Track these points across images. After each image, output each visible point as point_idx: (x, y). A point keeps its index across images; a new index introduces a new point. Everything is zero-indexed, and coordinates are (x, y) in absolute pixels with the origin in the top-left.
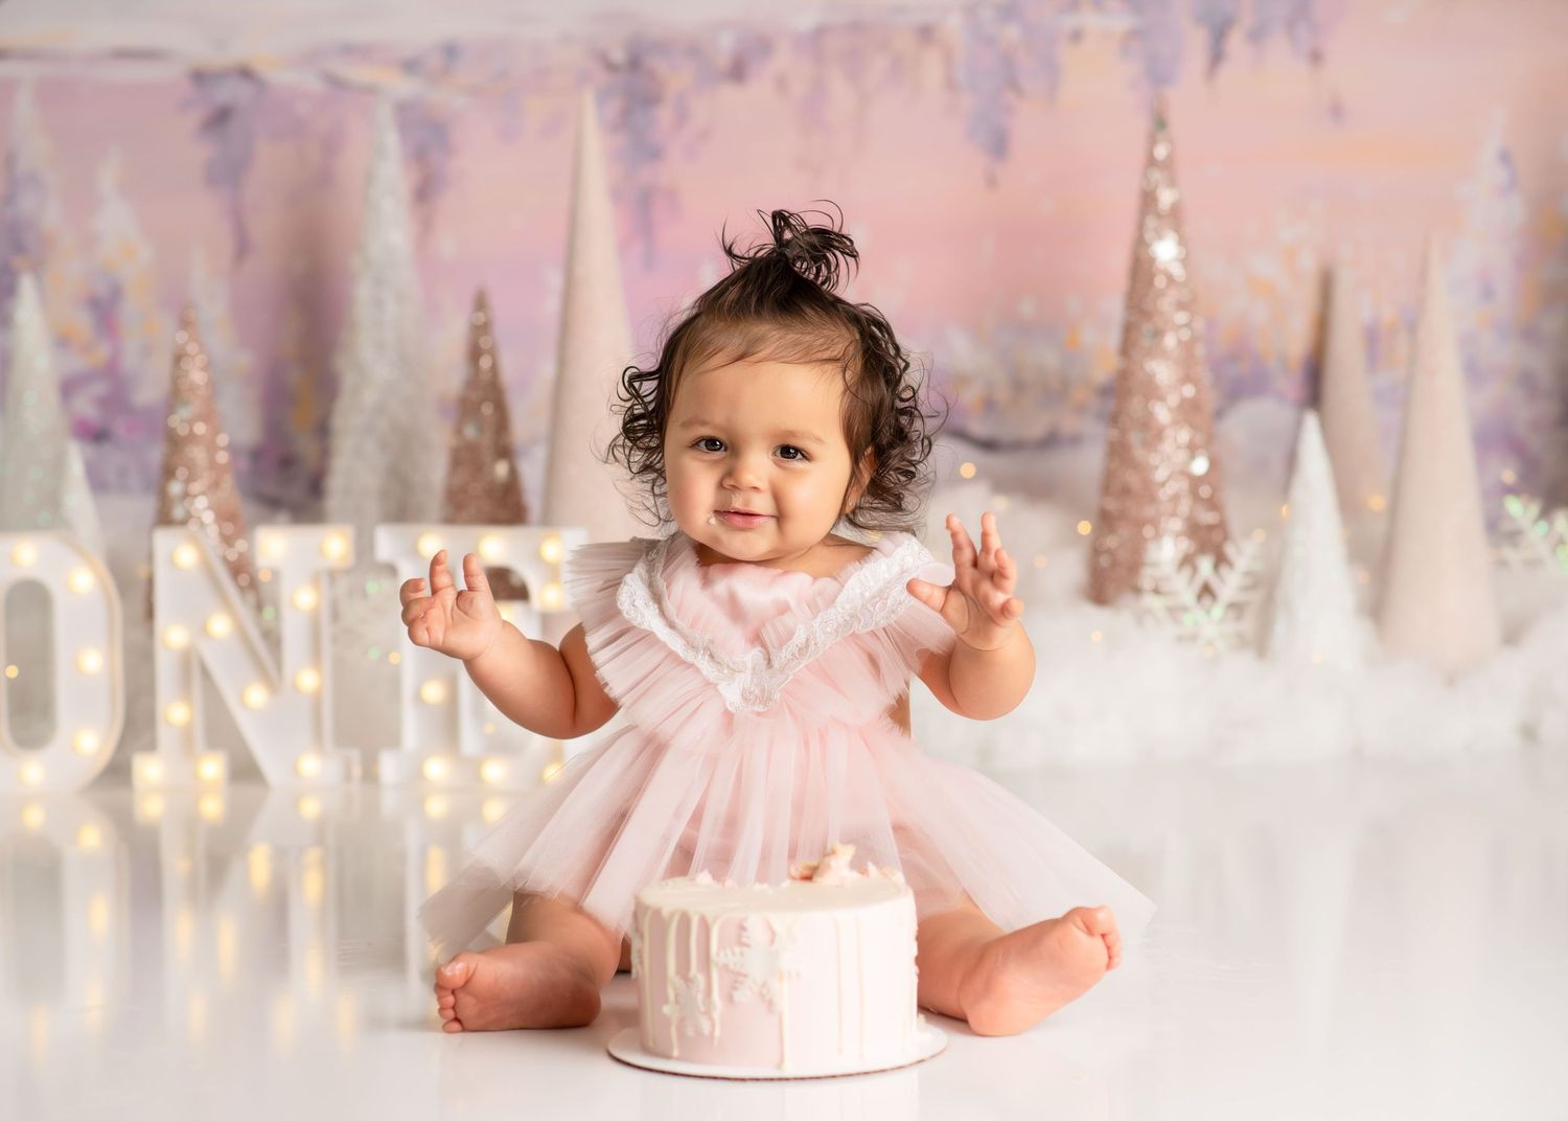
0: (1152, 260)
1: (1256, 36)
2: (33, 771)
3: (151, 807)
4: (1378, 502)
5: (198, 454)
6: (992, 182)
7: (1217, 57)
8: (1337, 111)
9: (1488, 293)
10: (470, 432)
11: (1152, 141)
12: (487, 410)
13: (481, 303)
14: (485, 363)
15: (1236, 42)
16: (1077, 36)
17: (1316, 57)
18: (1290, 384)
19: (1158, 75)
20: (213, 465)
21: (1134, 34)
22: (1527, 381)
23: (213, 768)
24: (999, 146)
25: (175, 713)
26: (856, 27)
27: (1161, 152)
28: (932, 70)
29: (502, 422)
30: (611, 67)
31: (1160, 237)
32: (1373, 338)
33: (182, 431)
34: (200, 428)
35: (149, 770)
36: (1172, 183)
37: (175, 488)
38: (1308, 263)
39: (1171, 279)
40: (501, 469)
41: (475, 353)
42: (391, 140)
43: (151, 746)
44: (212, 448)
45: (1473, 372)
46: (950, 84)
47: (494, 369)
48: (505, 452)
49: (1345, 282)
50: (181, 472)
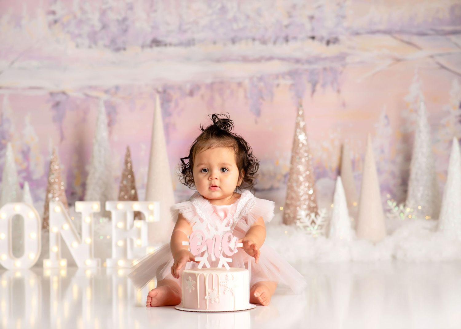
0: (299, 140)
1: (323, 86)
2: (18, 263)
3: (47, 273)
4: (355, 204)
5: (56, 187)
6: (256, 122)
7: (314, 91)
8: (344, 105)
9: (382, 151)
10: (125, 182)
11: (298, 110)
12: (129, 177)
13: (128, 150)
14: (129, 165)
15: (318, 87)
16: (278, 85)
17: (339, 91)
18: (332, 174)
19: (299, 96)
20: (60, 189)
21: (292, 85)
22: (392, 174)
23: (64, 263)
24: (258, 113)
25: (54, 249)
26: (222, 82)
27: (301, 113)
28: (241, 94)
29: (133, 181)
30: (158, 92)
31: (300, 134)
32: (353, 163)
33: (52, 181)
34: (57, 180)
35: (47, 263)
36: (303, 120)
37: (50, 195)
38: (337, 143)
39: (303, 145)
40: (133, 192)
41: (126, 163)
42: (103, 109)
43: (48, 257)
44: (60, 185)
45: (380, 172)
46: (246, 97)
47: (131, 167)
48: (134, 188)
49: (346, 148)
50: (52, 191)
